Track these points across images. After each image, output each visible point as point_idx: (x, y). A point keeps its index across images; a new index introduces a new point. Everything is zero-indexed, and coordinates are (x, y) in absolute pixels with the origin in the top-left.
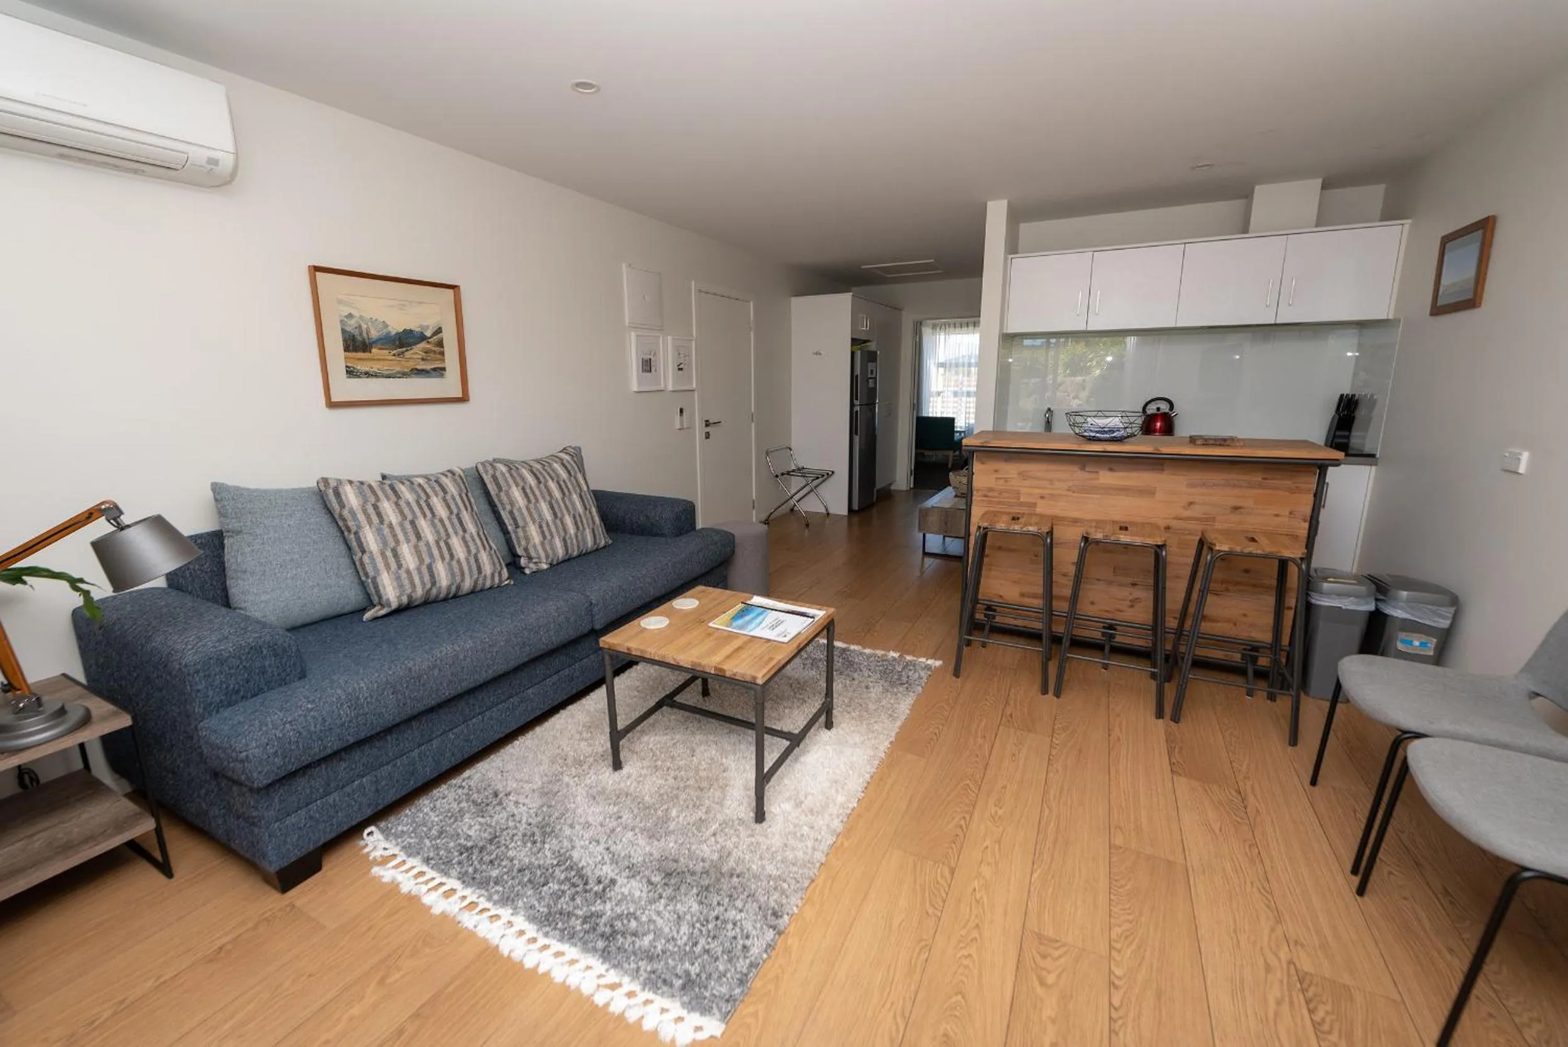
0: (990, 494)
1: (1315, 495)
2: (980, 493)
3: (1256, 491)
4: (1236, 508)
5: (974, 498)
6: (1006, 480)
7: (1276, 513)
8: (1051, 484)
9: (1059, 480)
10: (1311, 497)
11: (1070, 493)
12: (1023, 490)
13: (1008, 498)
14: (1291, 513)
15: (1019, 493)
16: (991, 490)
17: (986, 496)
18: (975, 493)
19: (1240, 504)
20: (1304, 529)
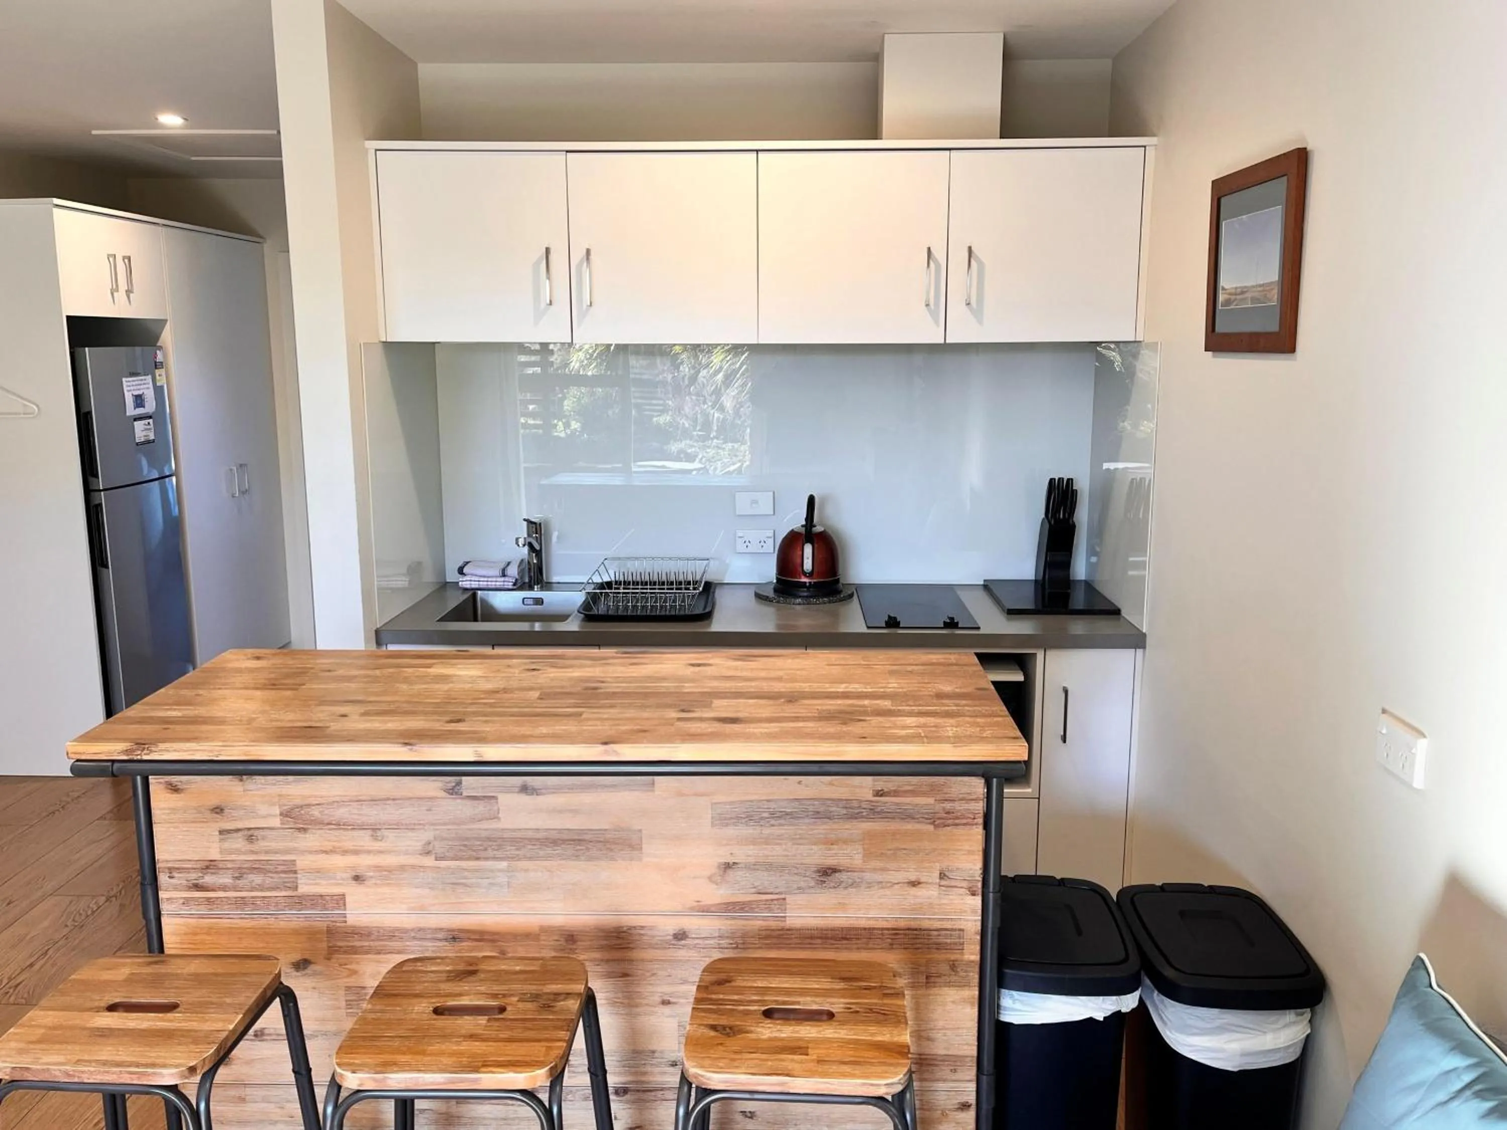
0: (209, 879)
1: (986, 825)
2: (180, 879)
3: (866, 826)
4: (827, 873)
5: (162, 895)
6: (251, 835)
7: (913, 877)
8: (375, 838)
9: (397, 826)
10: (978, 832)
11: (429, 861)
12: (303, 862)
13: (261, 888)
14: (942, 876)
15: (291, 869)
16: (210, 866)
17: (197, 887)
18: (163, 878)
19: (831, 862)
20: (974, 912)
